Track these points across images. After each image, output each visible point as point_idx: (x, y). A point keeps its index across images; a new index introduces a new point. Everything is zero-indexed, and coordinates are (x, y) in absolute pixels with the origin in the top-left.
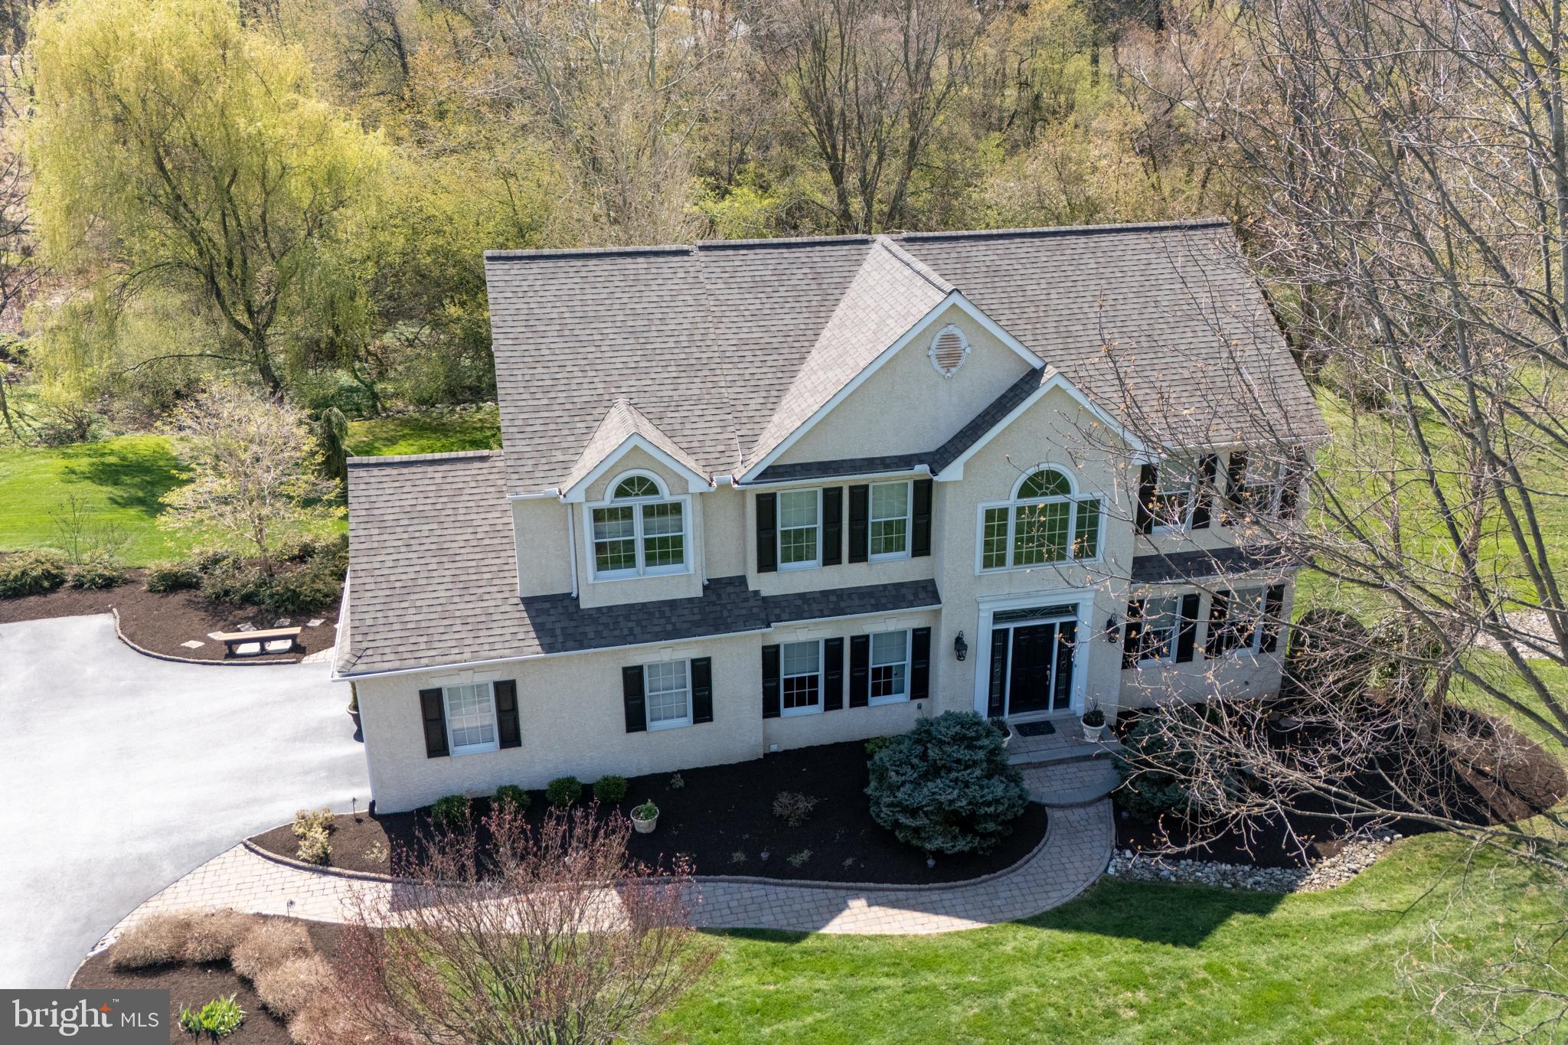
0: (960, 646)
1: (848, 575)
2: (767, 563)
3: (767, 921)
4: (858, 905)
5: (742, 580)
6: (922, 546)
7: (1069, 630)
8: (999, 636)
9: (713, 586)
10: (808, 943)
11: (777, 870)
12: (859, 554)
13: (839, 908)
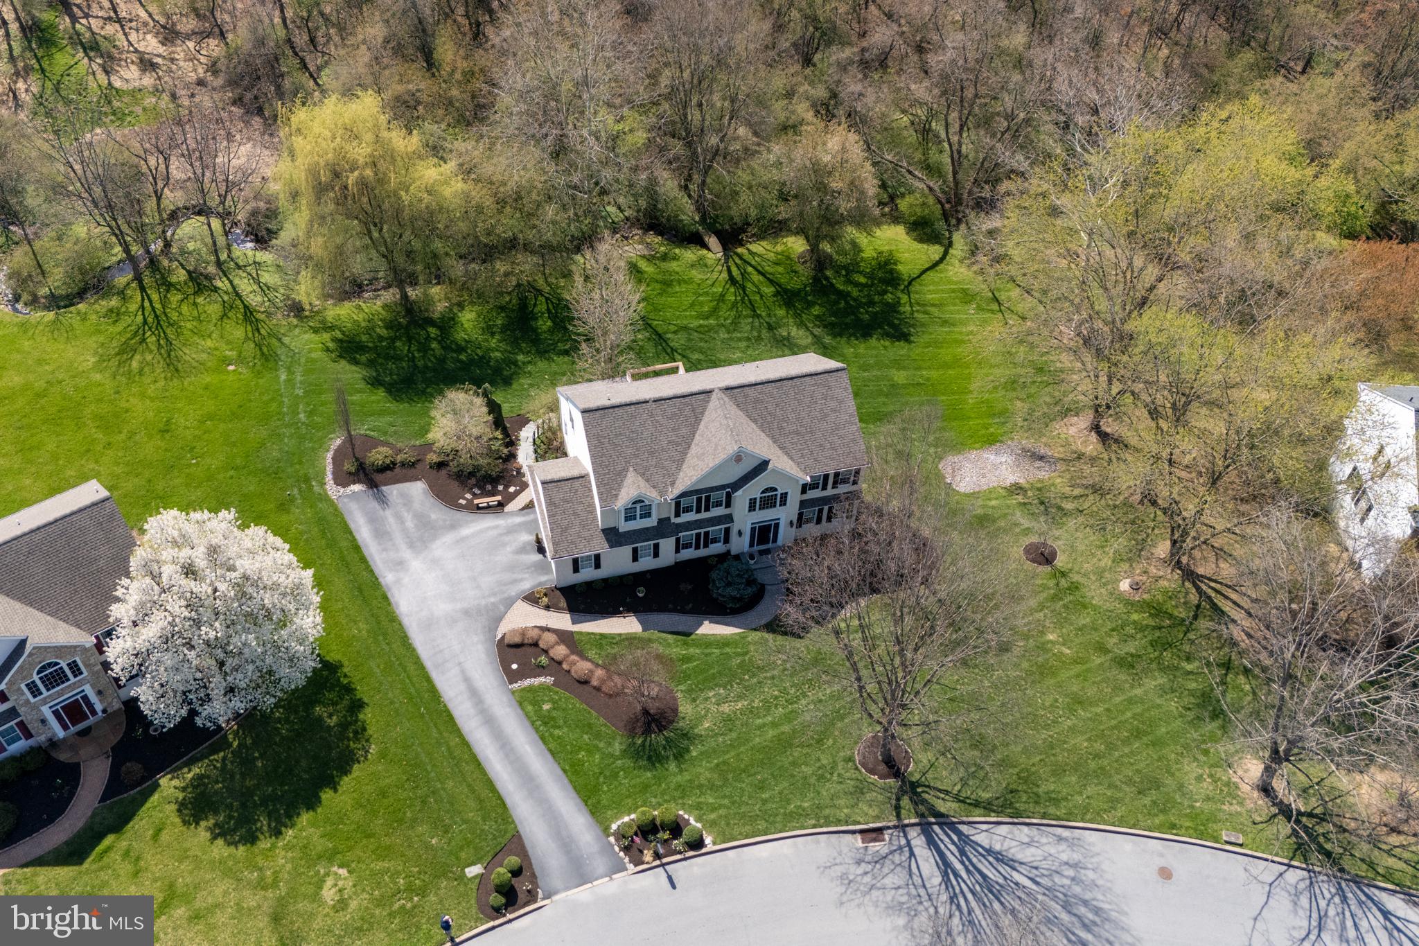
0: (740, 533)
1: (704, 515)
2: (677, 515)
3: (680, 629)
4: (706, 623)
5: (669, 519)
6: (728, 505)
7: (777, 526)
8: (753, 529)
9: (661, 521)
10: (693, 637)
11: (683, 611)
12: (707, 509)
13: (701, 624)
